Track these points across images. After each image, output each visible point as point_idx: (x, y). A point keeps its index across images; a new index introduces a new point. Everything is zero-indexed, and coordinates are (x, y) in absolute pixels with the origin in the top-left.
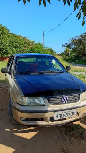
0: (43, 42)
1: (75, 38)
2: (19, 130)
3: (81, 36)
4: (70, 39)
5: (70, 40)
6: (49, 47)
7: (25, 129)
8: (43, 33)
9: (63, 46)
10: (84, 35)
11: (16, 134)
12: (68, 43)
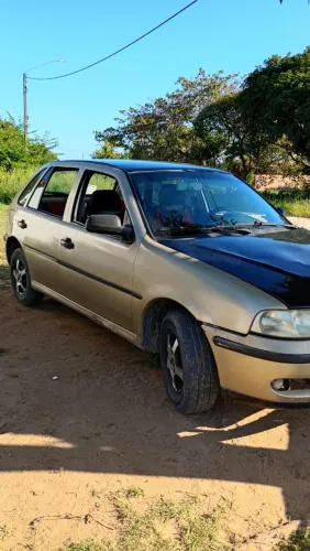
0: (26, 118)
1: (138, 108)
2: (226, 429)
3: (160, 103)
4: (122, 112)
5: (124, 117)
6: (51, 137)
7: (240, 423)
8: (24, 81)
9: (99, 136)
10: (169, 101)
11: (229, 442)
12: (116, 125)
